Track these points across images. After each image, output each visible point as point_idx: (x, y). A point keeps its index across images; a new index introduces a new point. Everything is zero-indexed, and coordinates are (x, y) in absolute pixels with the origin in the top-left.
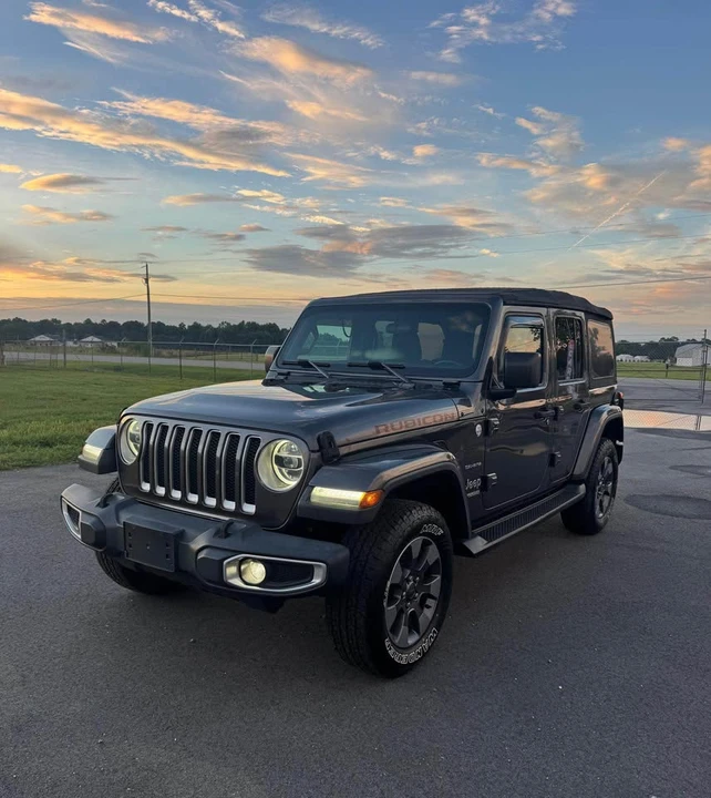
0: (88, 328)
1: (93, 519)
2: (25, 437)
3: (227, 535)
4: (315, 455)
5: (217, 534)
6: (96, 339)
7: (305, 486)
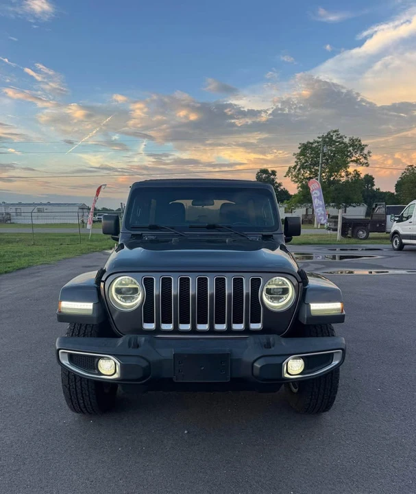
3: (271, 346)
5: (266, 347)
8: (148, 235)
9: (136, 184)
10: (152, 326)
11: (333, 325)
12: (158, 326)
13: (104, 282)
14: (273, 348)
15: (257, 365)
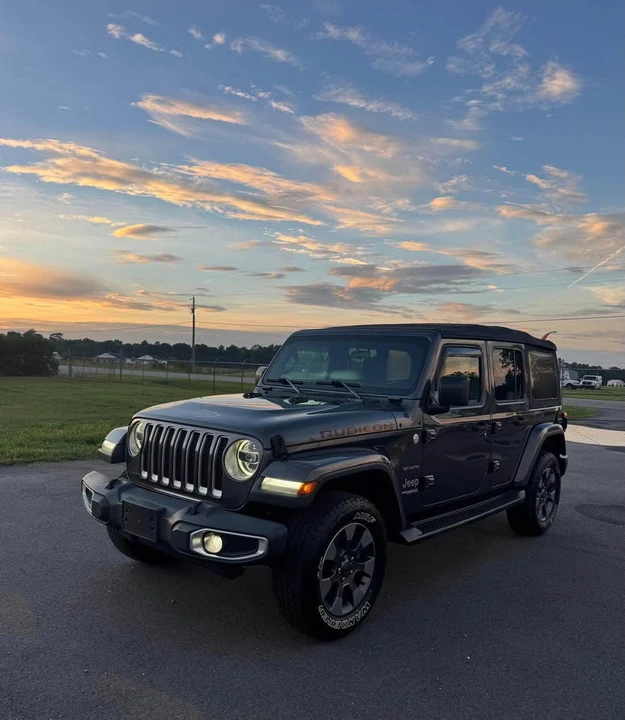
0: (144, 348)
1: (101, 498)
2: (77, 436)
3: (196, 513)
4: (268, 452)
5: (189, 512)
6: (151, 358)
7: (258, 477)
10: (146, 475)
12: (149, 475)
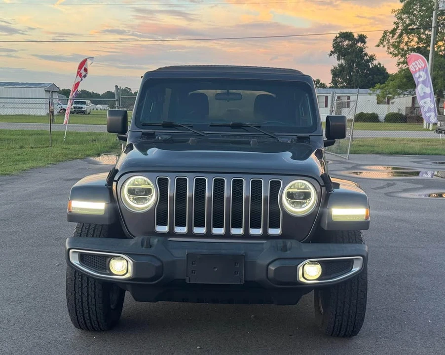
4: (324, 188)
5: (279, 250)
8: (162, 135)
9: (149, 74)
10: (165, 229)
11: (362, 231)
12: (171, 228)
13: (117, 181)
14: (288, 252)
15: (272, 268)
